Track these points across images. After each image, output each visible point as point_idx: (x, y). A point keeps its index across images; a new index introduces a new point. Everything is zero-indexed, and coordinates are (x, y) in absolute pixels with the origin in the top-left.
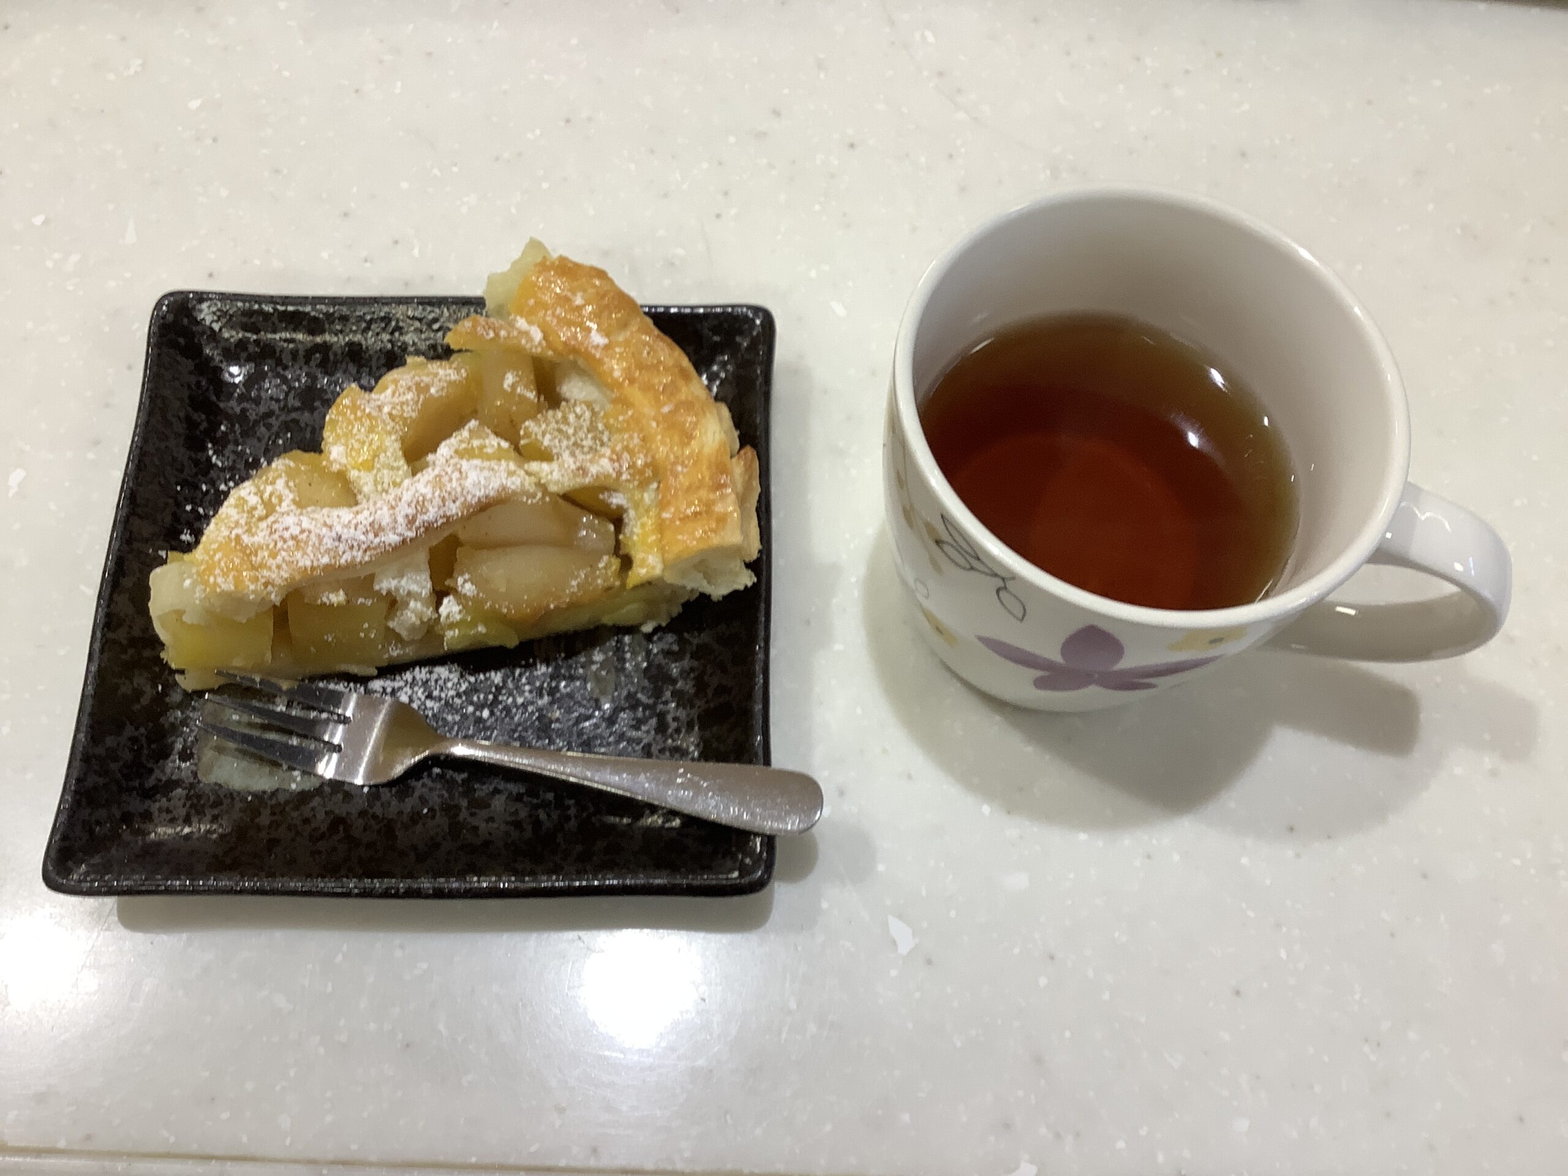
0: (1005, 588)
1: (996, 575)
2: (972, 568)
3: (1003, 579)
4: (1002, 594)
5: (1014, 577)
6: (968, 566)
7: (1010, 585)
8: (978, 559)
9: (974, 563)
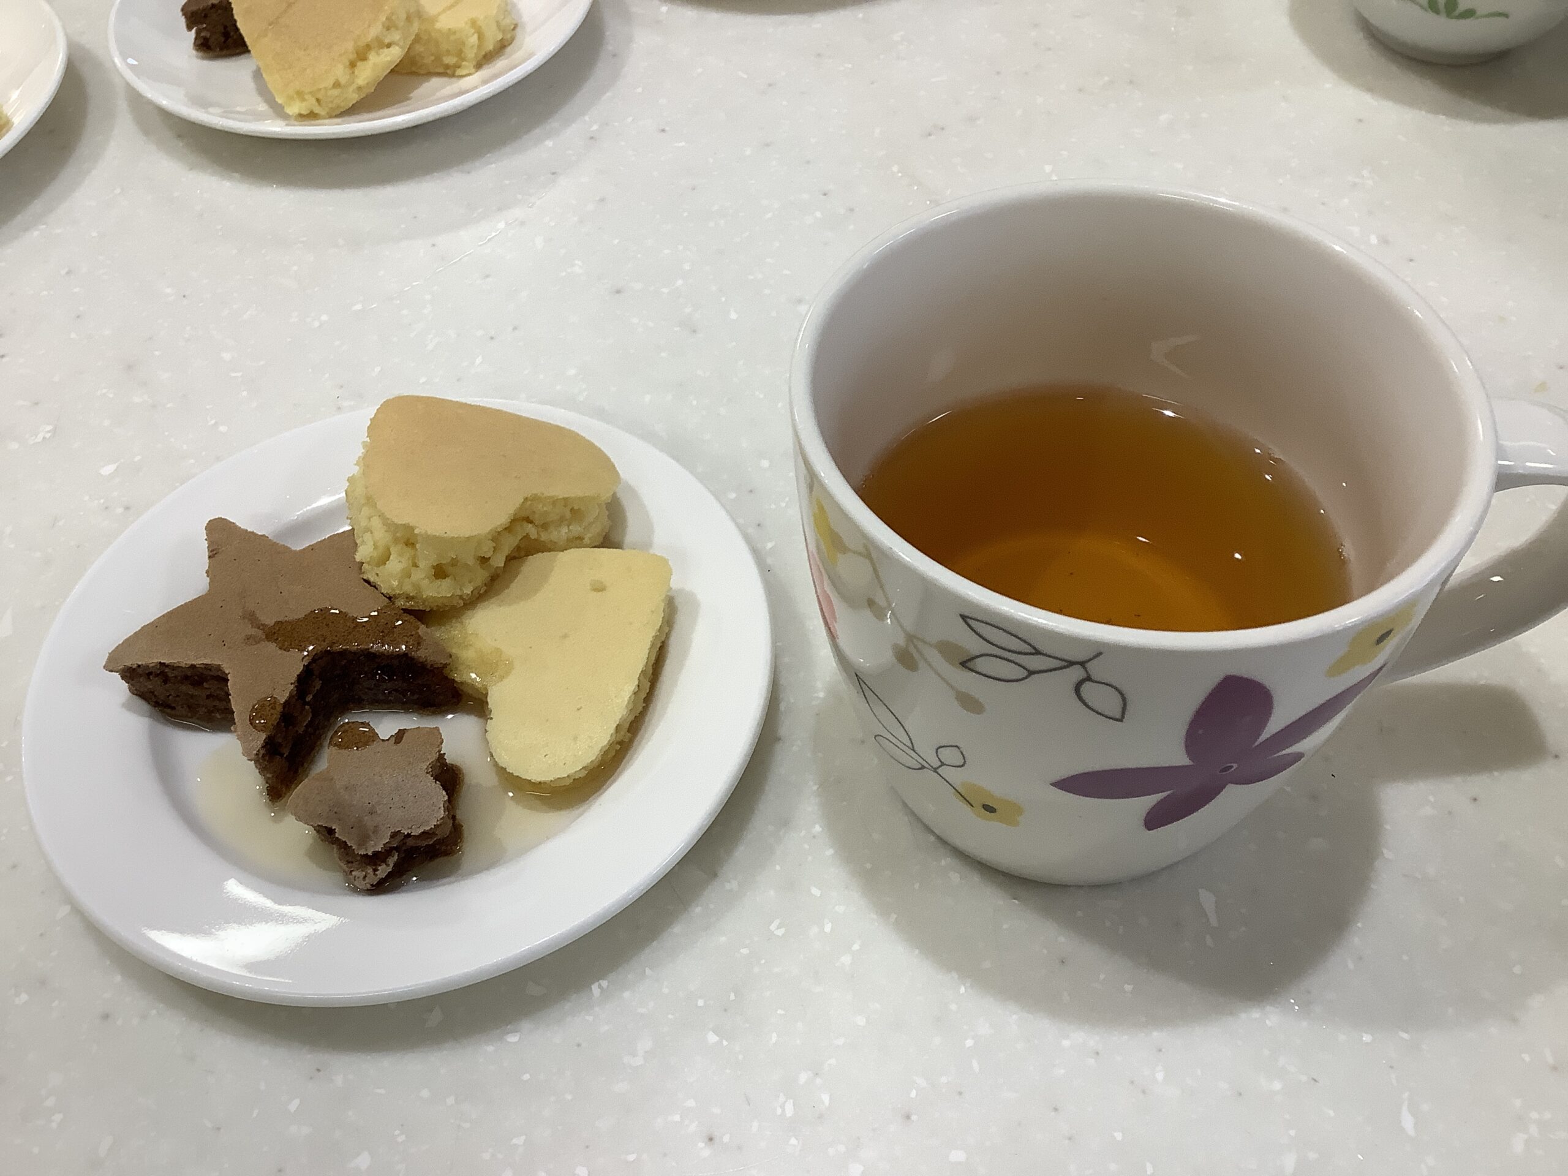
0: (1089, 679)
1: (1071, 664)
2: (1031, 673)
3: (1082, 664)
4: (1086, 688)
5: (1100, 651)
6: (1026, 673)
7: (1094, 668)
8: (1037, 652)
9: (1034, 662)
